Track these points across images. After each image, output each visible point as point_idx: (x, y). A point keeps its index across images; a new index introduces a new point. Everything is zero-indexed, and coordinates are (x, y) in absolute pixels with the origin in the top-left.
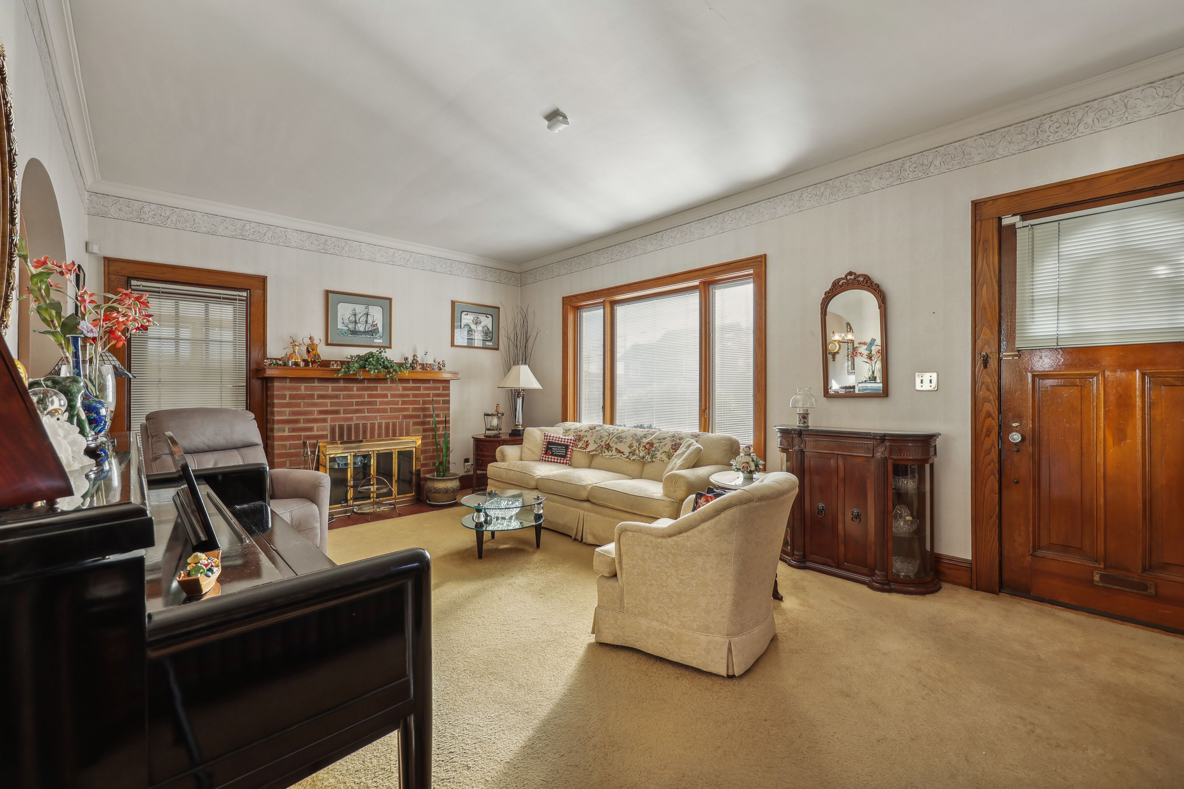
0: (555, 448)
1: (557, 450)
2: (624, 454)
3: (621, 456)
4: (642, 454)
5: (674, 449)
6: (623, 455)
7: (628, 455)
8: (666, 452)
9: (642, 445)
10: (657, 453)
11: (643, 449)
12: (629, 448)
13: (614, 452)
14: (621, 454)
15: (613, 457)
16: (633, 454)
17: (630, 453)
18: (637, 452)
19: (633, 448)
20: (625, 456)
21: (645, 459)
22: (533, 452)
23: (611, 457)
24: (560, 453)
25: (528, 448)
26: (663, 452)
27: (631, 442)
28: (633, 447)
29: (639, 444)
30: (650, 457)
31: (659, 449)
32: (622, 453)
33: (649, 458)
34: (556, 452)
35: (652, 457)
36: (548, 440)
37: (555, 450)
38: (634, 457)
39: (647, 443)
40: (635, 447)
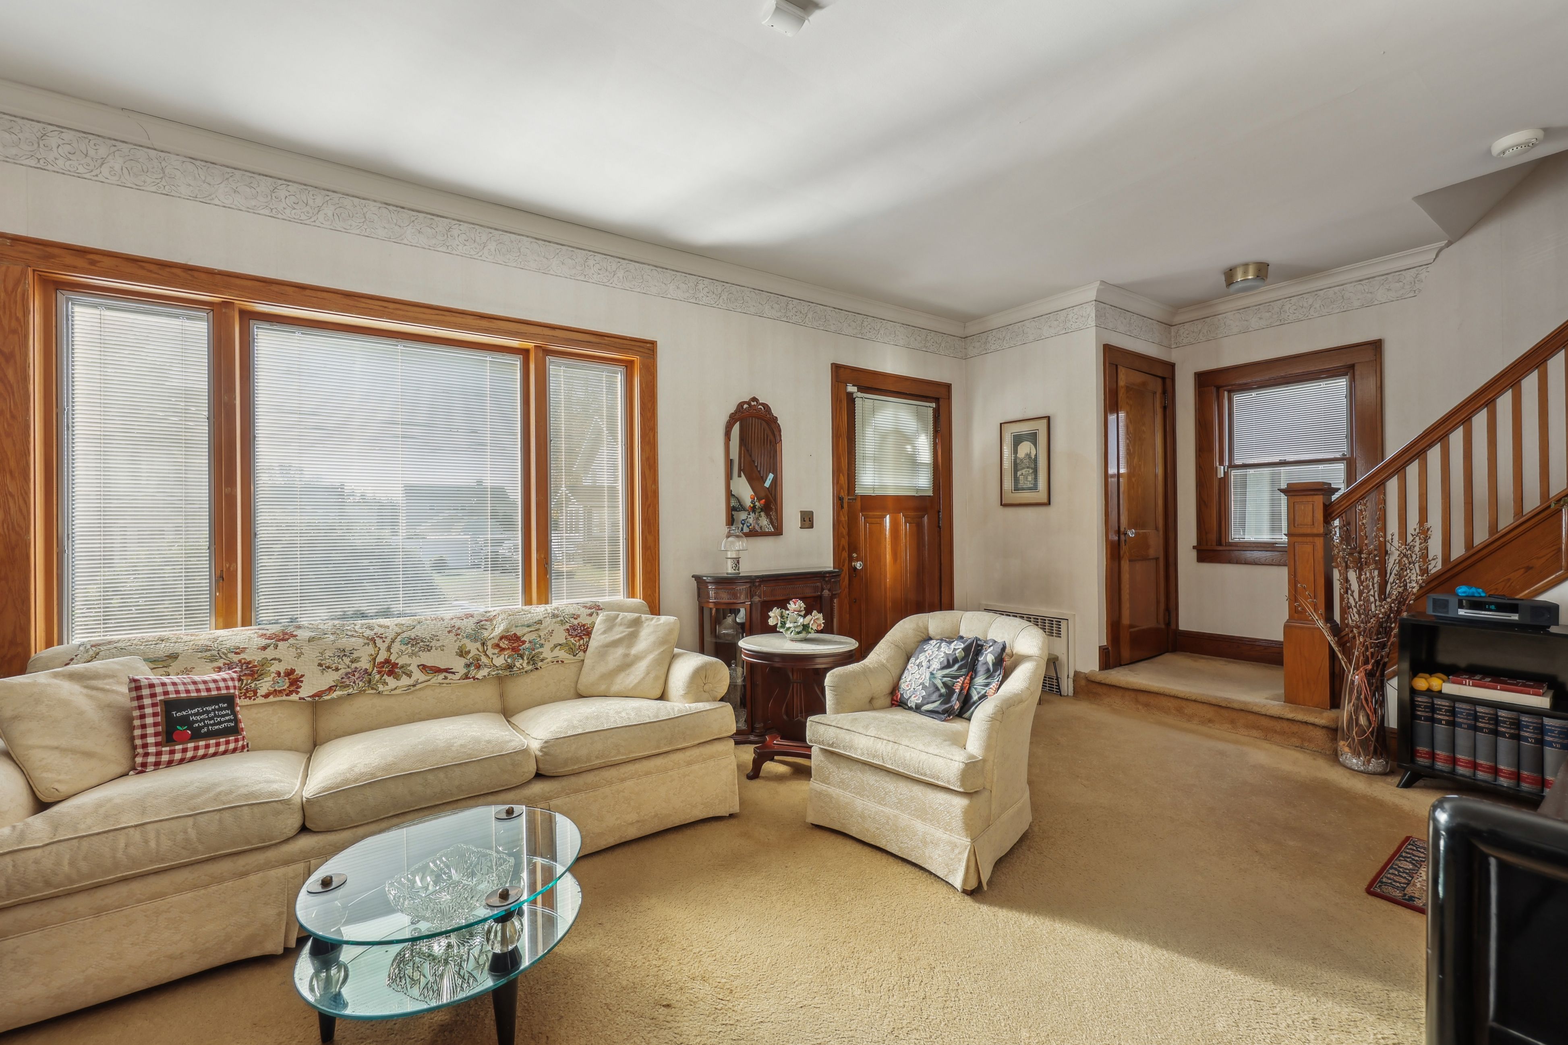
0: (196, 714)
1: (210, 719)
2: (453, 673)
3: (446, 678)
4: (499, 661)
5: (576, 636)
6: (450, 676)
7: (465, 671)
8: (560, 645)
9: (490, 644)
10: (540, 650)
11: (496, 651)
12: (461, 656)
13: (418, 675)
14: (445, 674)
15: (418, 687)
16: (478, 667)
17: (468, 666)
18: (484, 659)
19: (471, 655)
20: (458, 676)
21: (515, 669)
22: (88, 755)
23: (413, 689)
24: (220, 723)
25: (57, 748)
26: (555, 646)
27: (459, 644)
28: (469, 652)
29: (483, 644)
30: (526, 661)
31: (542, 642)
32: (446, 670)
33: (525, 665)
34: (207, 726)
35: (532, 660)
36: (160, 698)
37: (203, 720)
38: (481, 674)
39: (501, 638)
40: (474, 652)
